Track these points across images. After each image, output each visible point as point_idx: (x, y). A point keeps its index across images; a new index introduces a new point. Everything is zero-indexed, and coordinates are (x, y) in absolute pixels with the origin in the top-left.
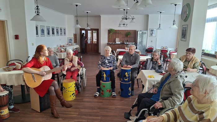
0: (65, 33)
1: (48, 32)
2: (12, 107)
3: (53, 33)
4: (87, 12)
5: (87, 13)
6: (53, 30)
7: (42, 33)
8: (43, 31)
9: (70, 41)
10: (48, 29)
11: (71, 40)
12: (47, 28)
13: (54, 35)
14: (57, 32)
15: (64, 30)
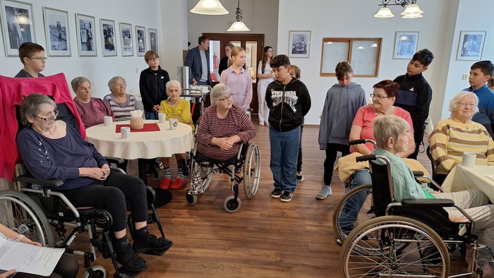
1: (85, 40)
7: (57, 43)
8: (59, 34)
10: (87, 26)
12: (81, 21)
13: (112, 52)
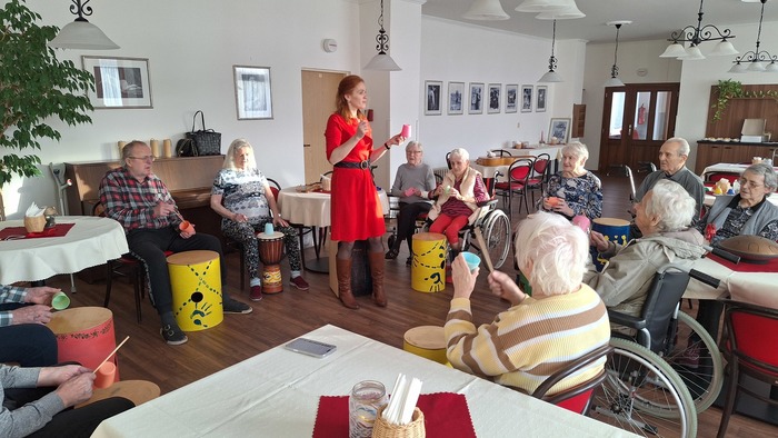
0: (541, 104)
1: (474, 102)
2: (296, 274)
3: (494, 104)
4: (619, 22)
5: (618, 26)
6: (494, 94)
9: (560, 130)
10: (477, 91)
11: (561, 126)
12: (473, 88)
14: (512, 101)
15: (542, 92)
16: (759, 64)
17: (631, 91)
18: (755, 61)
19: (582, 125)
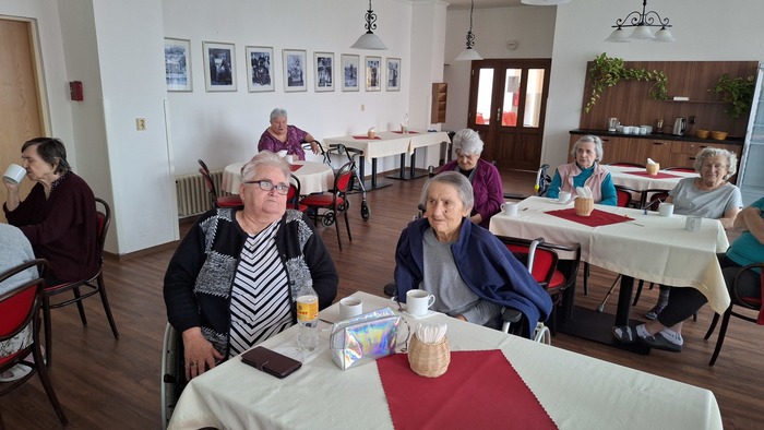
13: (328, 88)
14: (350, 77)
16: (647, 30)
17: (500, 67)
18: (641, 24)
19: (443, 108)
